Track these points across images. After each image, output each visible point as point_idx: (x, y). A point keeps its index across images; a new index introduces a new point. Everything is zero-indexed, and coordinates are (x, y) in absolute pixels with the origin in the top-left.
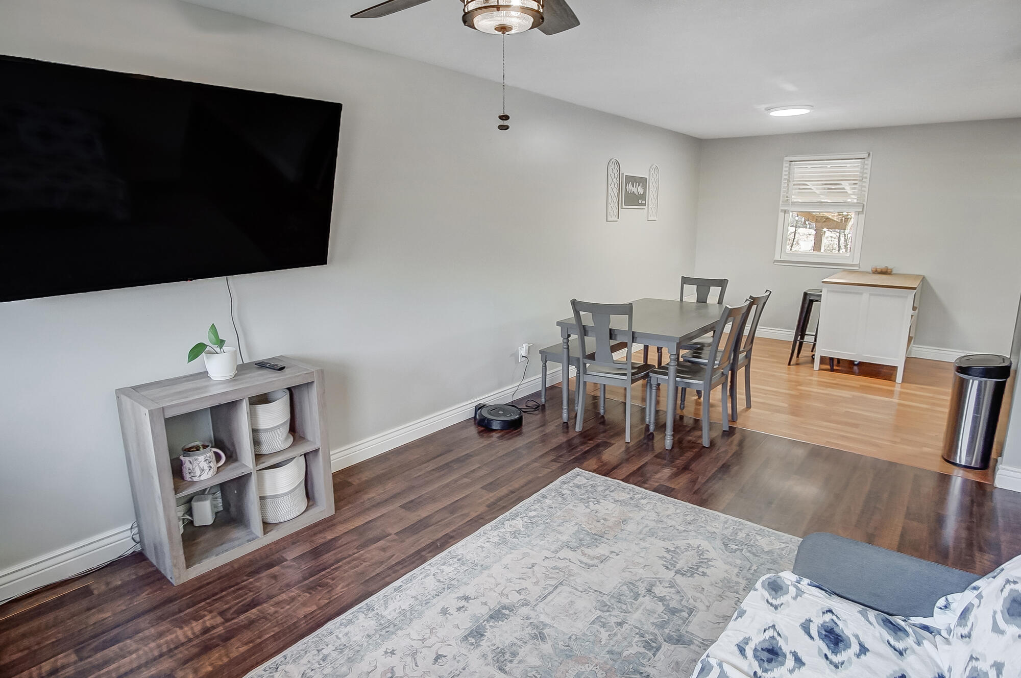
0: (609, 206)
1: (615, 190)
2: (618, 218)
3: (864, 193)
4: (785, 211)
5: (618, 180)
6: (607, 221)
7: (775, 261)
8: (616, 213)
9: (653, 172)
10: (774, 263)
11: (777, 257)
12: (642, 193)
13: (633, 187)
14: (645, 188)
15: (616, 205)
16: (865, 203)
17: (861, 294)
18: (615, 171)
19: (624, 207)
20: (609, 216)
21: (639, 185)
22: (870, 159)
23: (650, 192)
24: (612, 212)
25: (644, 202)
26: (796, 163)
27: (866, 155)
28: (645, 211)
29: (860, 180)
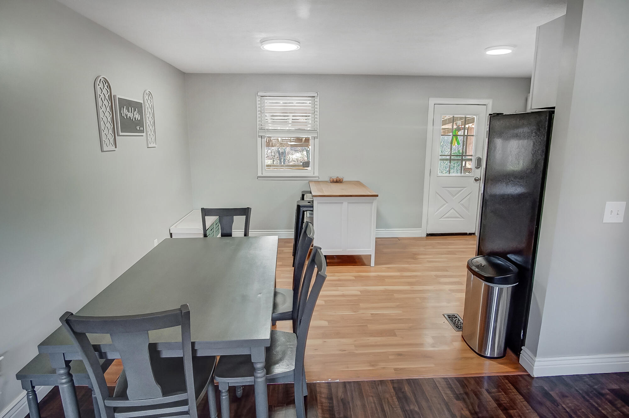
0: (103, 134)
1: (107, 114)
2: (116, 147)
3: (317, 123)
4: (261, 136)
5: (110, 103)
6: (102, 151)
7: (258, 177)
8: (112, 141)
9: (147, 97)
10: (258, 178)
11: (260, 174)
12: (139, 119)
13: (129, 112)
14: (140, 113)
15: (111, 131)
16: (318, 131)
17: (342, 203)
18: (105, 91)
19: (121, 134)
20: (104, 145)
21: (135, 110)
22: (318, 98)
23: (147, 118)
24: (107, 141)
25: (142, 129)
26: (266, 98)
27: (316, 95)
28: (145, 137)
29: (312, 113)
